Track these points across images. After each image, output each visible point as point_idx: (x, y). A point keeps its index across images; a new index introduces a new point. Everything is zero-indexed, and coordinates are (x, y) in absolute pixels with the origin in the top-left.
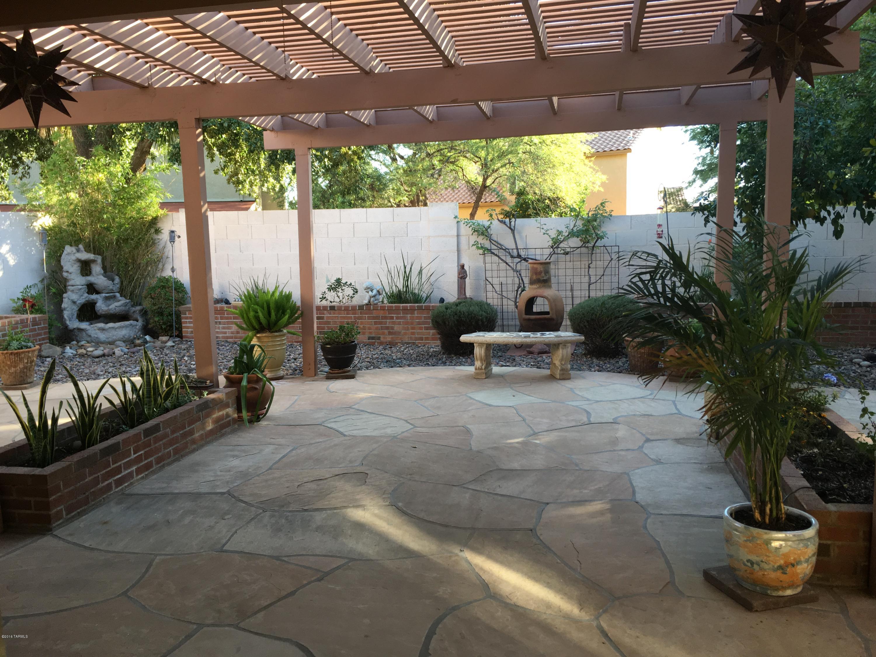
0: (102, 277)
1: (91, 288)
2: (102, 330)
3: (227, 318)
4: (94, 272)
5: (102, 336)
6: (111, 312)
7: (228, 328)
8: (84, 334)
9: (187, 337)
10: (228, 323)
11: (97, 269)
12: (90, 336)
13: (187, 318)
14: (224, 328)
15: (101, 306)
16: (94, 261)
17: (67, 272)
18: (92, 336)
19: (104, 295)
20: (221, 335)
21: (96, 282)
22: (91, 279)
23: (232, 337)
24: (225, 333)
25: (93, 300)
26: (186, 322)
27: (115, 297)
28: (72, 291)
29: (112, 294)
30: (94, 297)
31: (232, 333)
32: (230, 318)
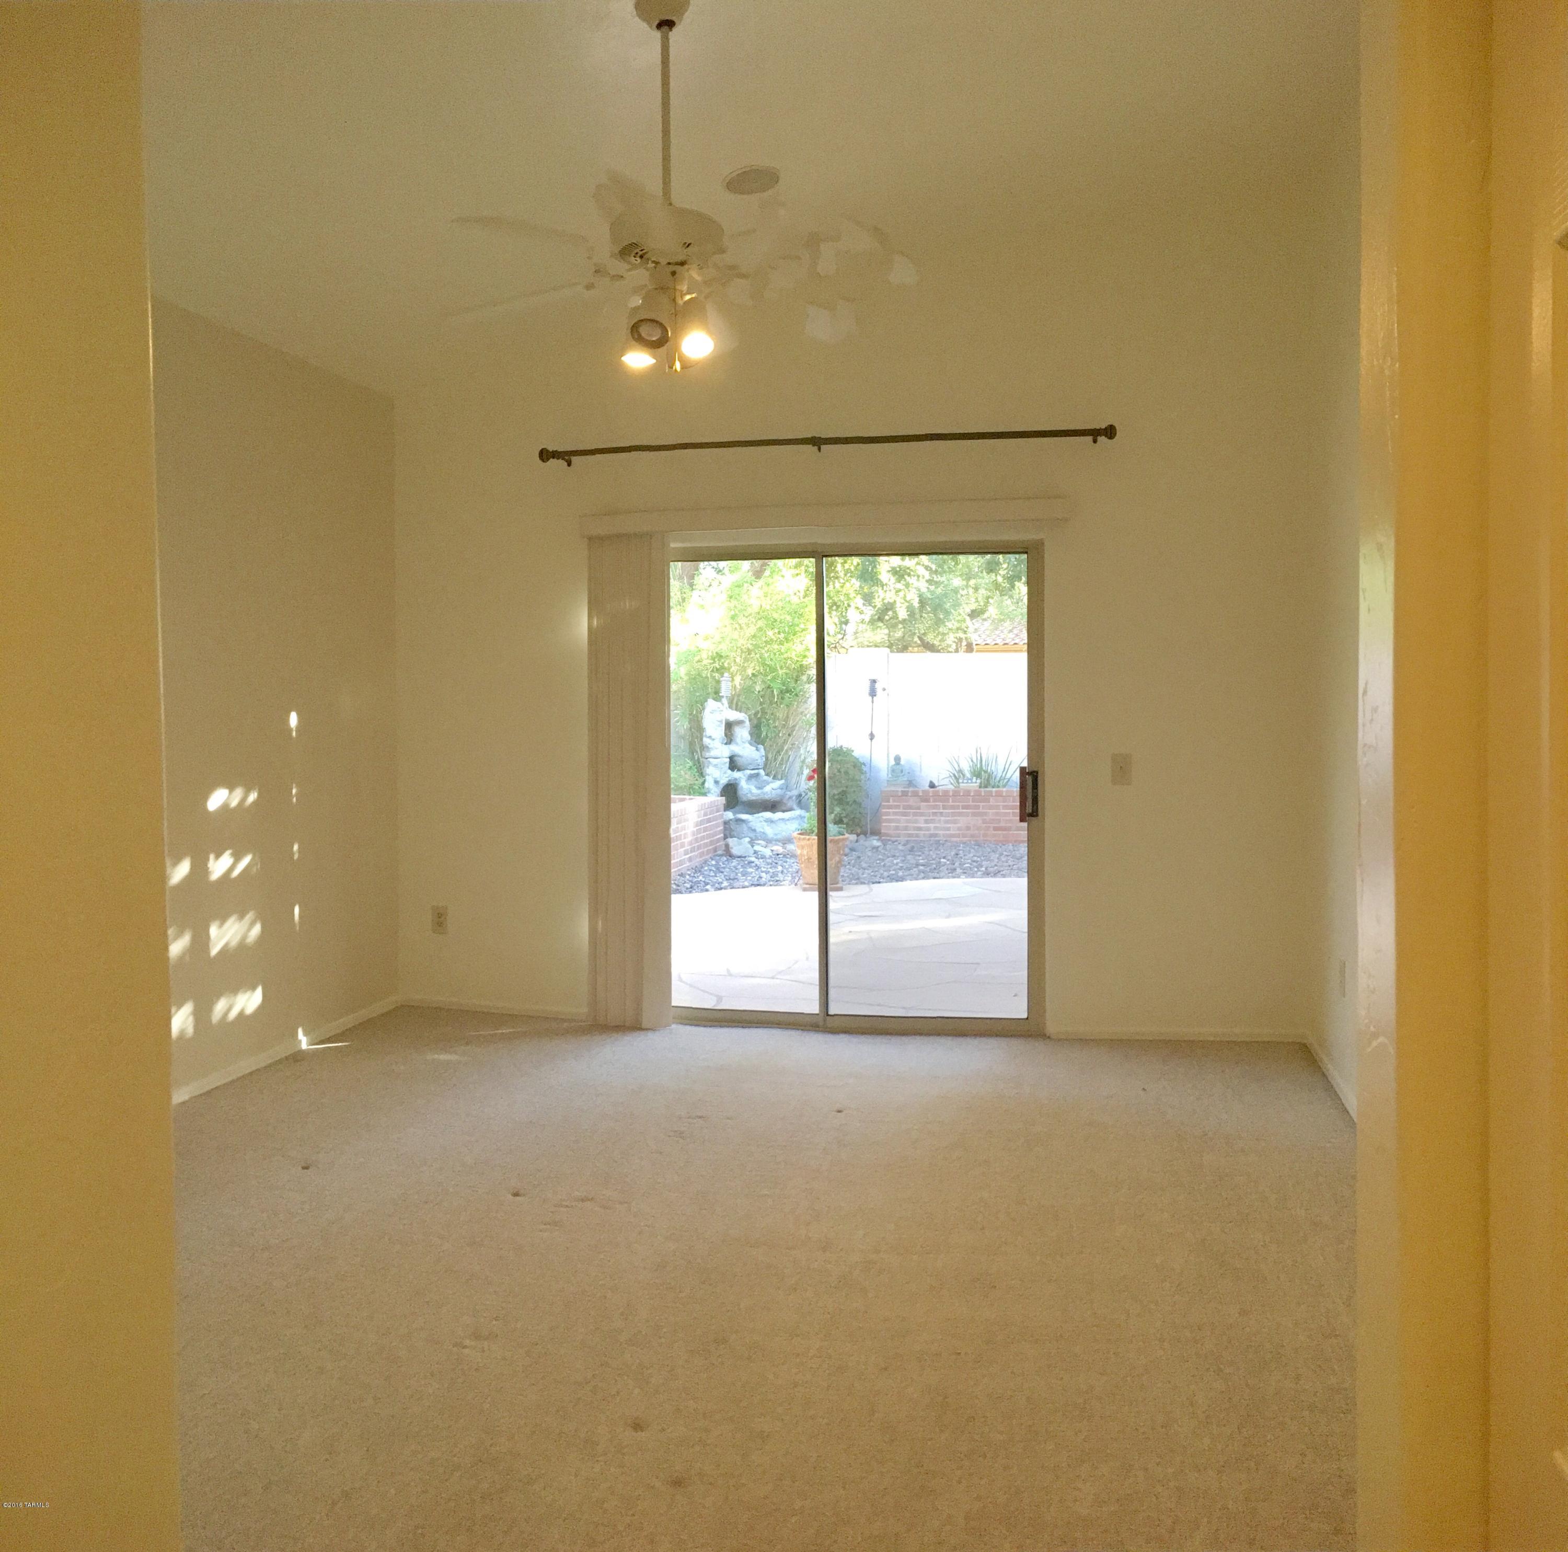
0: (747, 745)
1: (734, 764)
2: (771, 821)
3: (953, 807)
4: (738, 740)
5: (770, 831)
6: (767, 797)
7: (955, 822)
8: (744, 825)
9: (888, 835)
10: (953, 814)
11: (743, 733)
12: (754, 830)
13: (890, 807)
14: (947, 822)
15: (748, 789)
16: (740, 723)
17: (710, 737)
18: (758, 830)
19: (748, 772)
20: (941, 832)
21: (741, 753)
22: (734, 748)
23: (958, 836)
24: (948, 829)
25: (736, 779)
26: (888, 814)
27: (758, 775)
28: (715, 766)
29: (756, 771)
30: (736, 774)
31: (959, 829)
32: (958, 807)
